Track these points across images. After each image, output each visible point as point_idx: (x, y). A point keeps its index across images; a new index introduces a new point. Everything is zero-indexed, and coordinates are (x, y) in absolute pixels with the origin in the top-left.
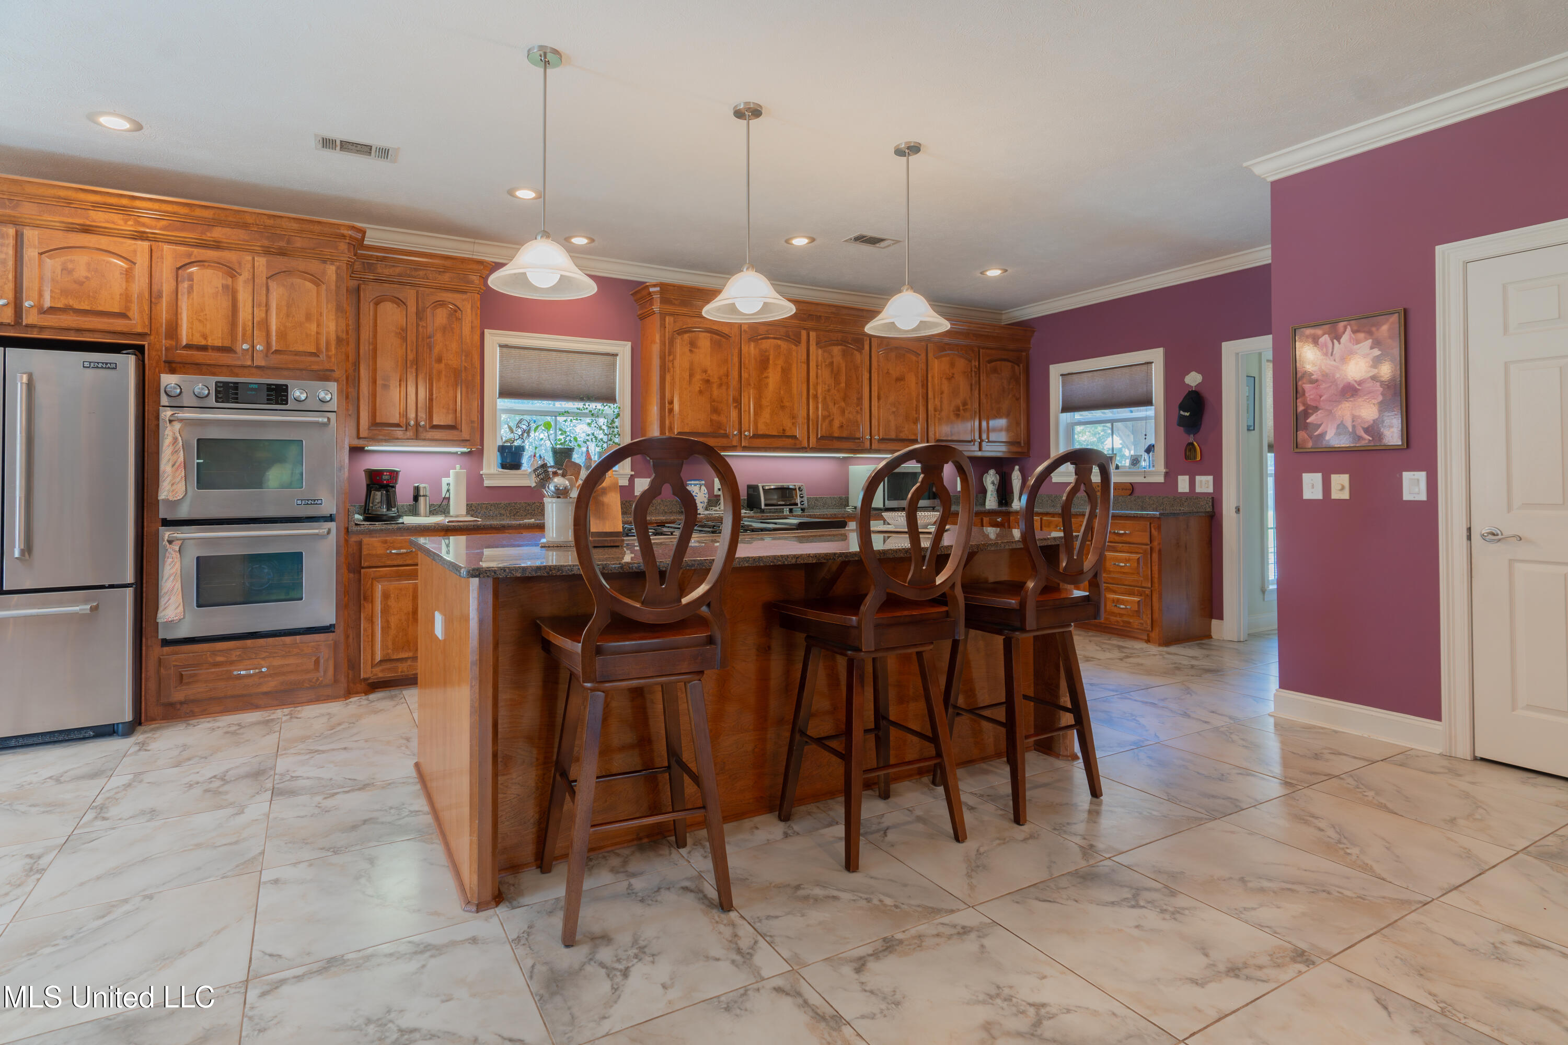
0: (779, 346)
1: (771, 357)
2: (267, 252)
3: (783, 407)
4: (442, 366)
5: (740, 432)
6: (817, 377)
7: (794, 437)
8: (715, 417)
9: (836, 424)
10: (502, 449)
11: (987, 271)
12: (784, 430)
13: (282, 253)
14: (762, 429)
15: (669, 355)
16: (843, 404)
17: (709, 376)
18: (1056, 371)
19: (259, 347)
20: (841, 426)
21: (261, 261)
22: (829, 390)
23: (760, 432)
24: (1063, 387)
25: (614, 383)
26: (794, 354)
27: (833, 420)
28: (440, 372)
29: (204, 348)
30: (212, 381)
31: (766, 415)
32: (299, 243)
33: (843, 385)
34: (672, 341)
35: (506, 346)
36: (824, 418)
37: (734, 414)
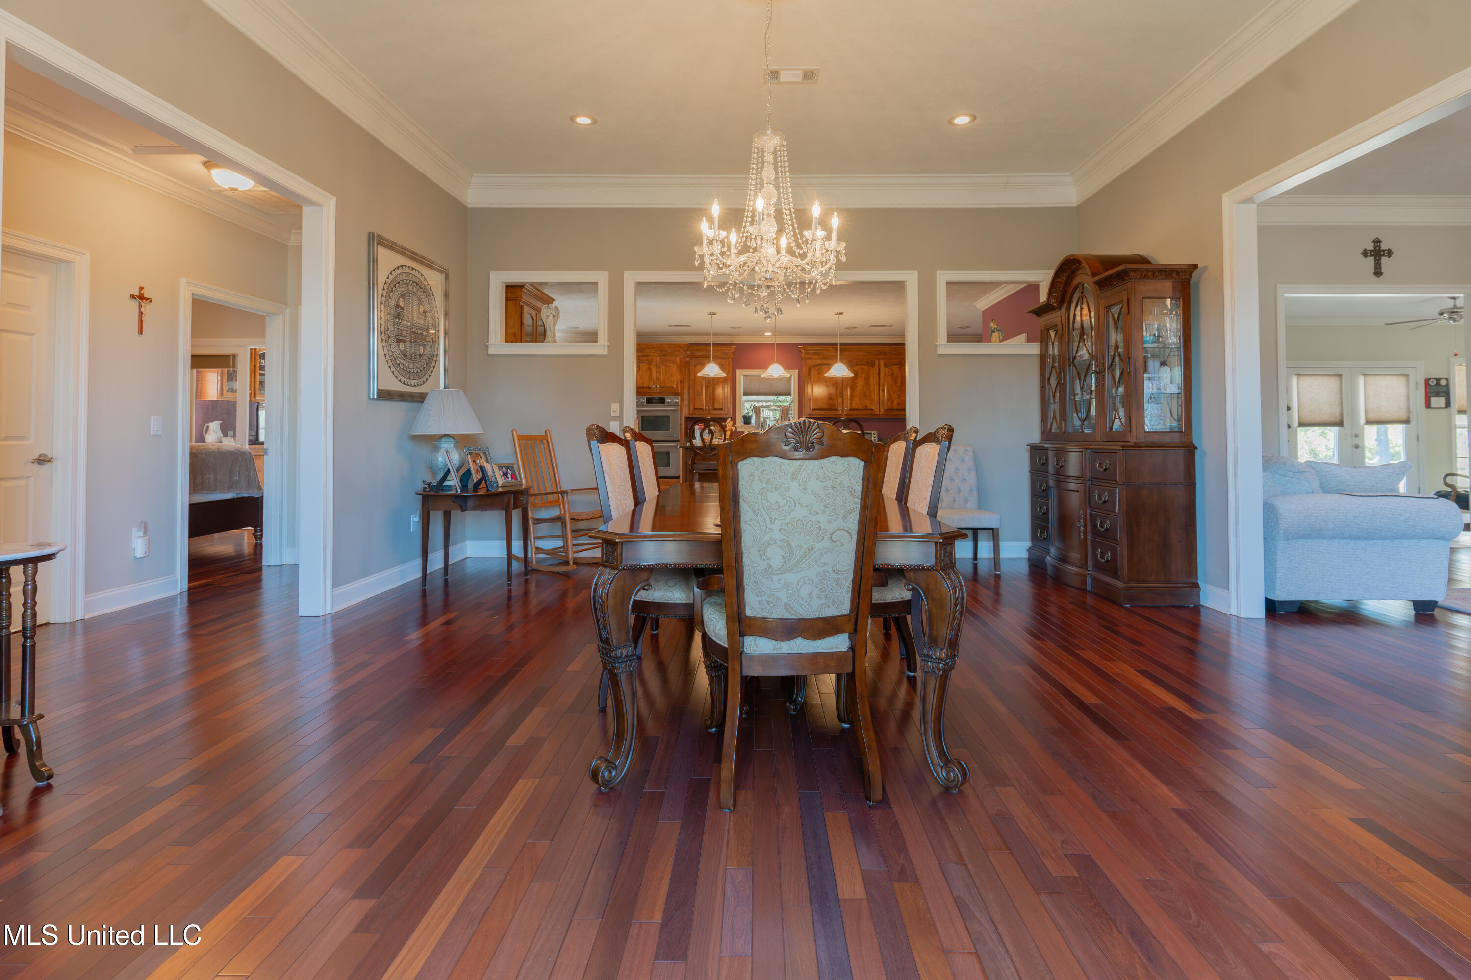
0: (864, 368)
1: (859, 373)
2: (660, 355)
3: (865, 396)
5: (843, 408)
6: (884, 381)
7: (872, 410)
8: (830, 402)
9: (896, 402)
10: (744, 417)
12: (866, 406)
13: (664, 355)
14: (854, 406)
16: (899, 393)
17: (828, 384)
19: (658, 386)
20: (898, 404)
21: (658, 359)
22: (891, 387)
23: (853, 408)
25: (791, 390)
26: (872, 371)
27: (893, 401)
29: (643, 387)
30: (645, 397)
31: (856, 400)
32: (669, 351)
33: (899, 384)
34: (810, 370)
35: (746, 376)
36: (888, 400)
37: (840, 400)
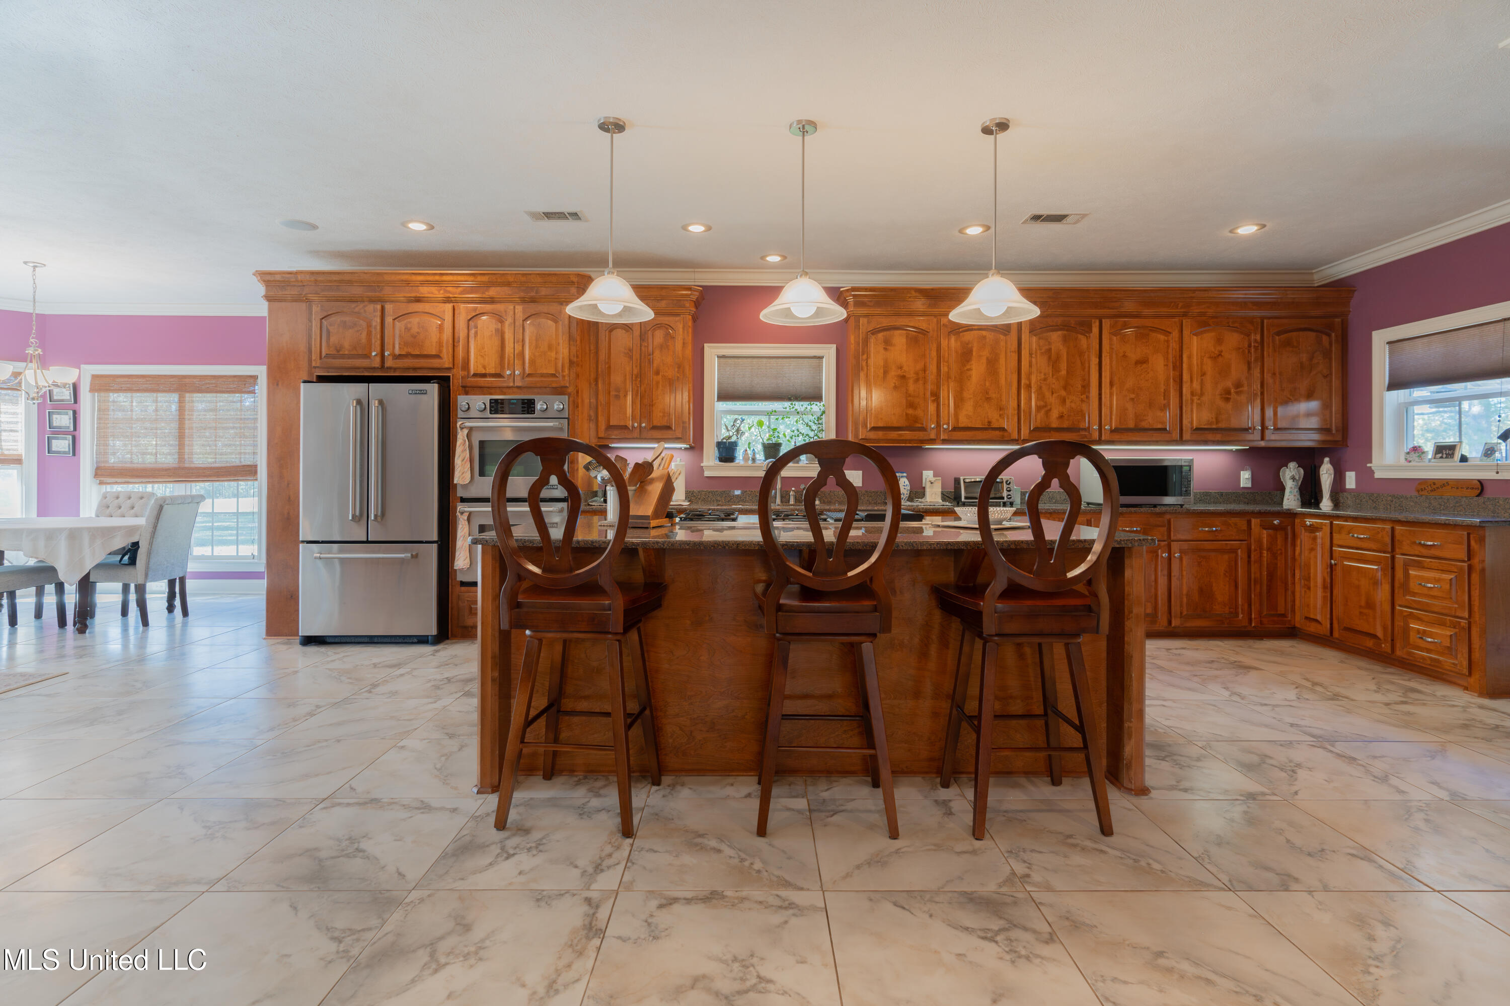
0: (985, 337)
1: (974, 349)
2: (523, 301)
3: (988, 399)
4: (660, 377)
5: (938, 425)
6: (1030, 366)
7: (1003, 429)
8: (910, 411)
9: (1055, 414)
10: (719, 444)
11: (1238, 228)
12: (989, 422)
13: (533, 300)
14: (964, 422)
15: (863, 354)
16: (1063, 393)
17: (905, 371)
18: (1380, 339)
19: (517, 372)
20: (1061, 417)
21: (519, 308)
22: (1045, 380)
23: (961, 425)
24: (1390, 358)
25: (821, 383)
26: (1002, 344)
27: (1050, 410)
28: (658, 383)
29: (484, 375)
30: (487, 398)
31: (968, 408)
32: (544, 291)
33: (1063, 372)
34: (866, 342)
35: (724, 357)
36: (1039, 408)
37: (932, 408)
